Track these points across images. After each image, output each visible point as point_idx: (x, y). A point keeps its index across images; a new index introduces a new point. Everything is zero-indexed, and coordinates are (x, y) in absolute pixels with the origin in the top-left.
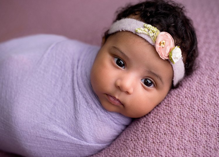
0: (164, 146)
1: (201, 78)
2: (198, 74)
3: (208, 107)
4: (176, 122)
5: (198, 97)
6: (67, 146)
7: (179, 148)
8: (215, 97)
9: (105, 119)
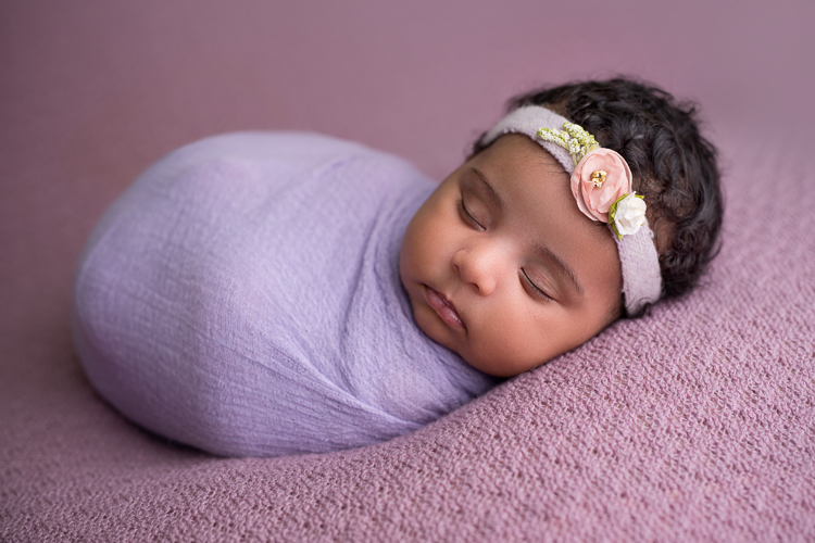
0: (558, 434)
1: (712, 309)
2: (707, 299)
3: (708, 377)
4: (609, 389)
5: (686, 347)
6: (302, 397)
7: (600, 448)
8: (733, 360)
9: (422, 353)
